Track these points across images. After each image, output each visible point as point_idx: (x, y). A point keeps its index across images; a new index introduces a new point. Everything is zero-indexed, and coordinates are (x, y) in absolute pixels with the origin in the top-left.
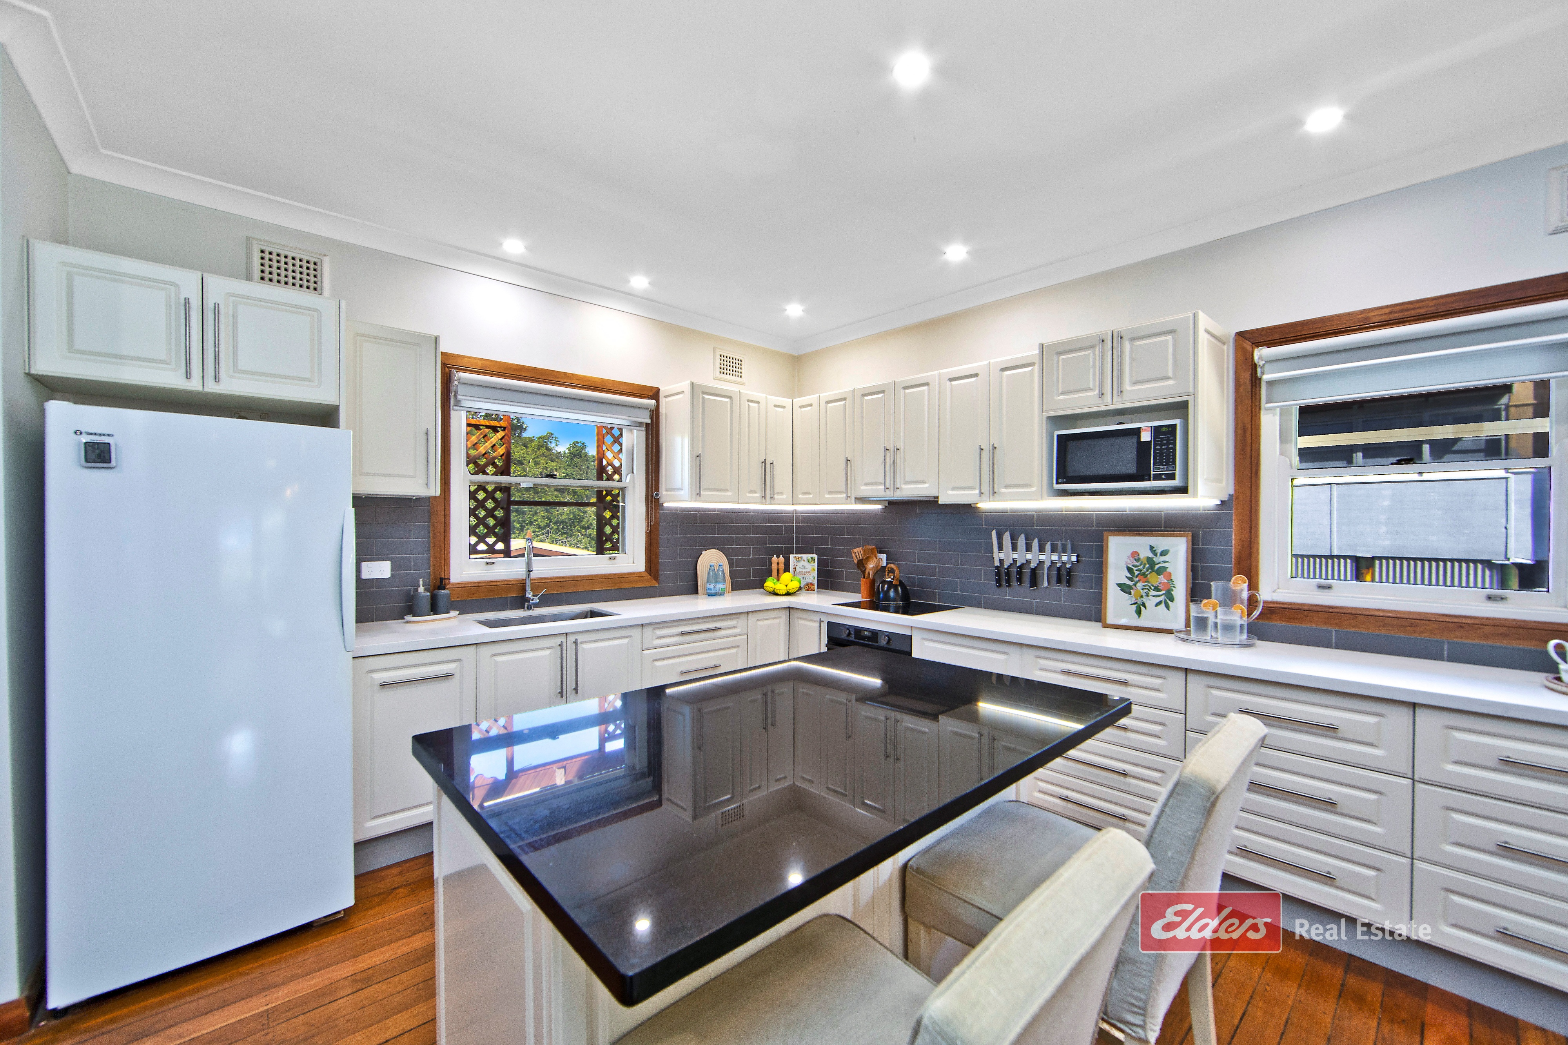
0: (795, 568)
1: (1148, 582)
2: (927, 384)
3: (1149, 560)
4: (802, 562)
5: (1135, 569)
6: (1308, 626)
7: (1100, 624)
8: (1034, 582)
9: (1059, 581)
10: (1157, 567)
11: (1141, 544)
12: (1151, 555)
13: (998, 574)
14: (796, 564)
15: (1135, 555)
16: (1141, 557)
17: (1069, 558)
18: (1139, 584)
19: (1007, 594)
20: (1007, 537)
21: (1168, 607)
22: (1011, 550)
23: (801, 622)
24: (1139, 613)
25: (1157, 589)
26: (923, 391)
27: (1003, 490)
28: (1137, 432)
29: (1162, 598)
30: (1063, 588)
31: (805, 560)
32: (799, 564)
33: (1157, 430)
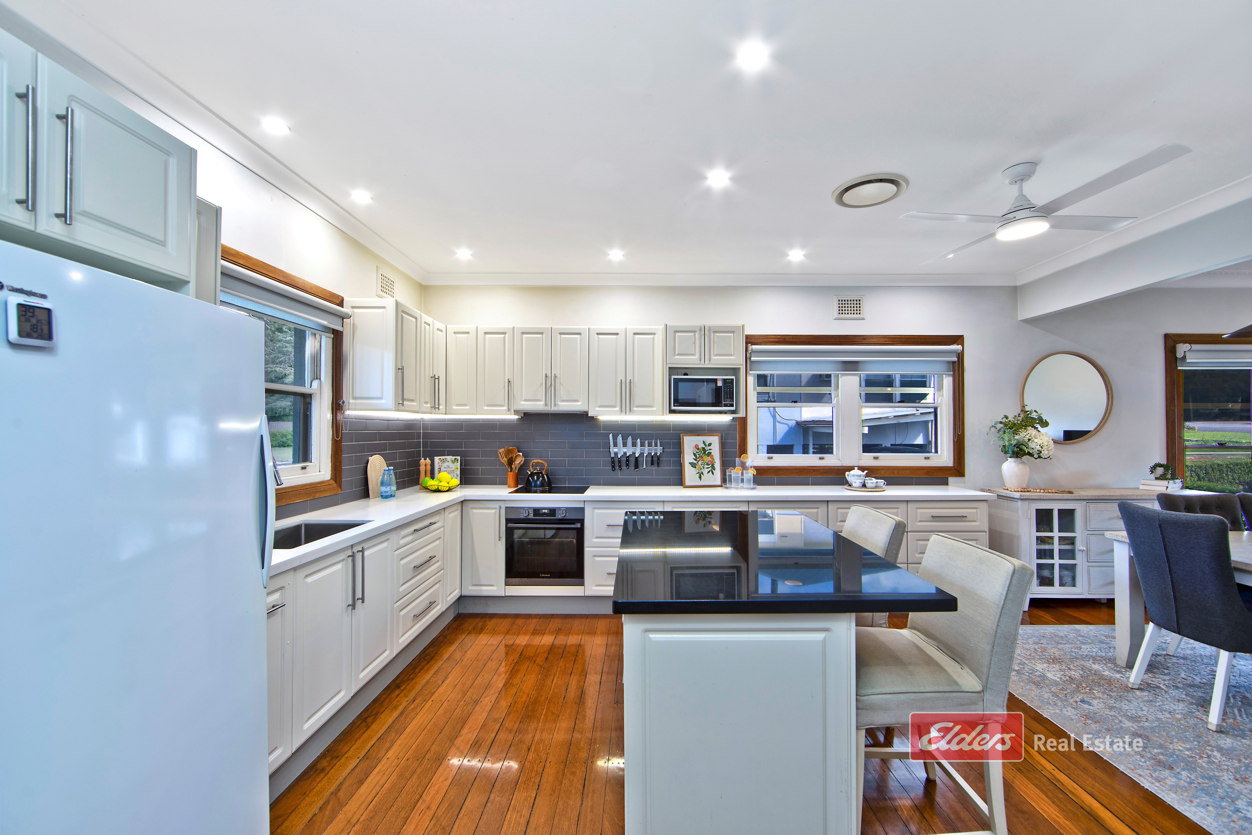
0: (440, 468)
1: (703, 461)
2: (579, 334)
3: (703, 448)
4: (447, 462)
5: (697, 454)
6: (767, 476)
7: (682, 487)
8: (636, 466)
9: (652, 464)
10: (707, 452)
11: (698, 440)
12: (704, 446)
13: (613, 462)
14: (441, 465)
15: (697, 447)
16: (699, 447)
17: (659, 450)
18: (699, 462)
19: (619, 475)
20: (620, 438)
21: (713, 473)
22: (622, 446)
23: (475, 511)
24: (700, 477)
25: (707, 464)
26: (576, 338)
27: (635, 409)
28: (715, 381)
29: (710, 469)
30: (654, 468)
31: (449, 461)
32: (443, 465)
33: (725, 381)
